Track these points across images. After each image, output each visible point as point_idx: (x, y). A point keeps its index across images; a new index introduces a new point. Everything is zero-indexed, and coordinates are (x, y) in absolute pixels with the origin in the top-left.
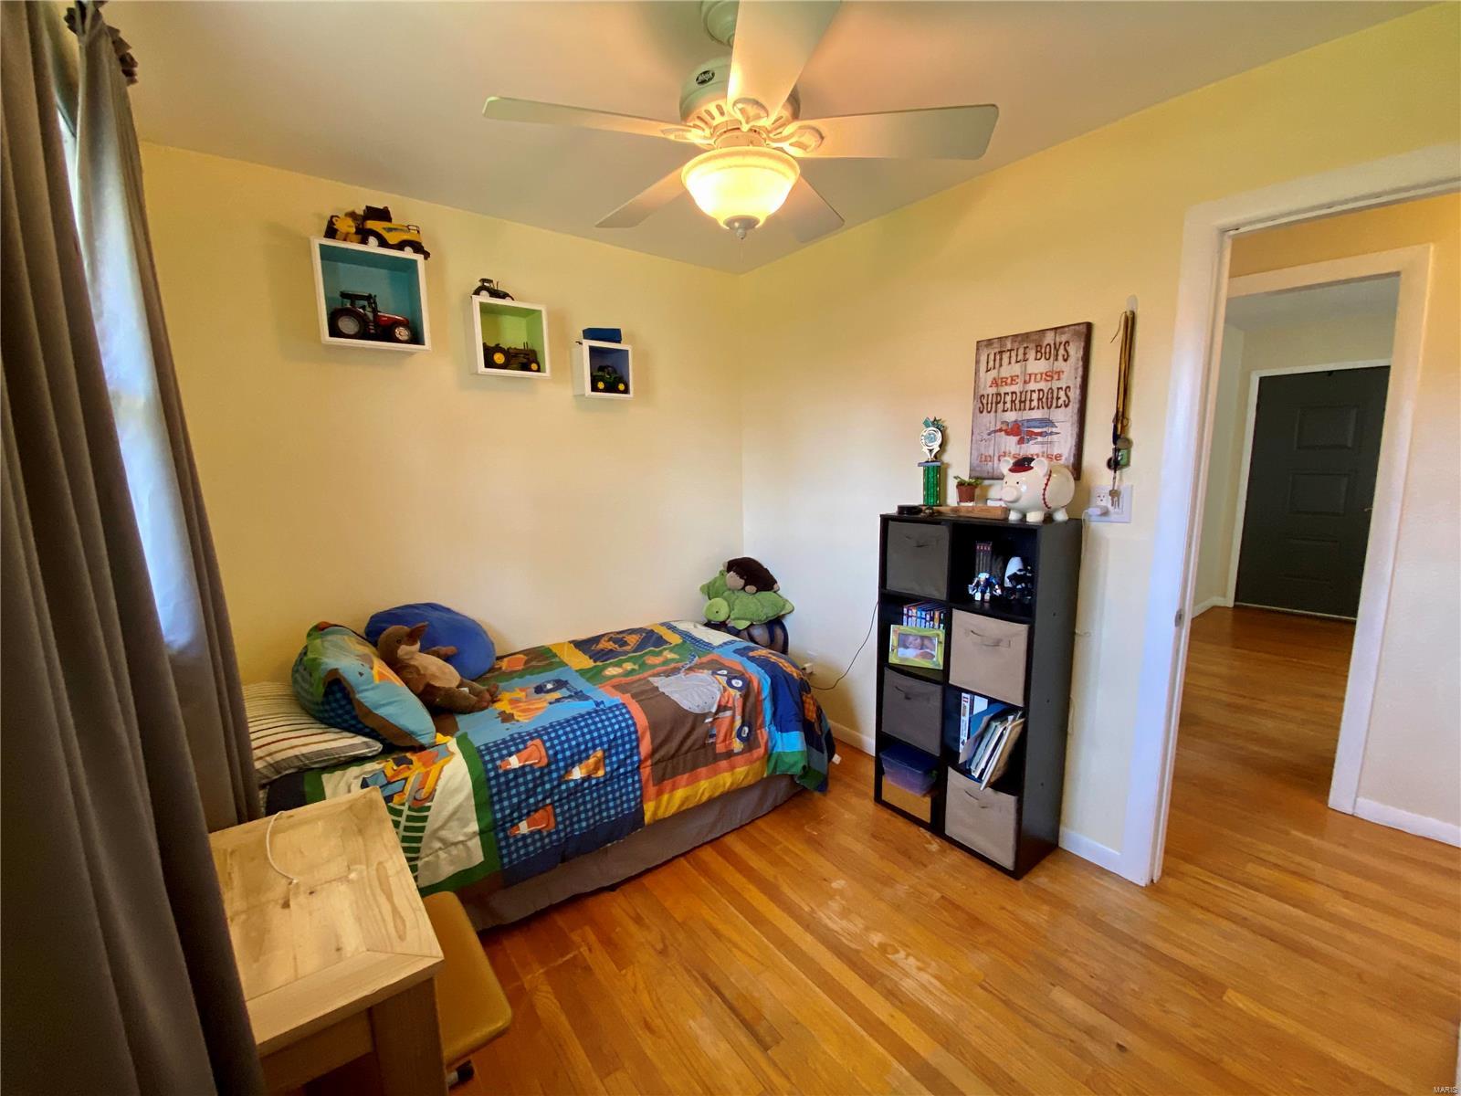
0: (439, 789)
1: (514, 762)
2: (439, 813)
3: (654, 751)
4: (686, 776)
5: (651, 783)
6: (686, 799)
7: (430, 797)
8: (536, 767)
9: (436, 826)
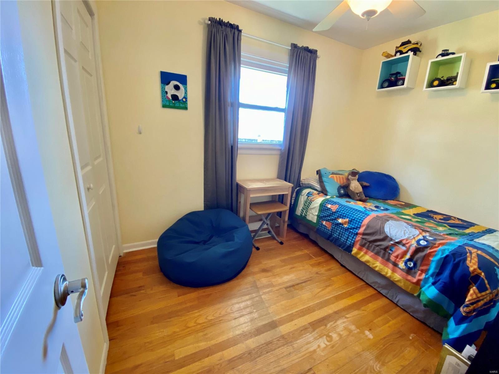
0: (315, 200)
1: (329, 206)
2: (313, 205)
3: (364, 234)
4: (372, 254)
5: (359, 243)
6: (368, 262)
7: (313, 201)
8: (332, 211)
9: (312, 207)
